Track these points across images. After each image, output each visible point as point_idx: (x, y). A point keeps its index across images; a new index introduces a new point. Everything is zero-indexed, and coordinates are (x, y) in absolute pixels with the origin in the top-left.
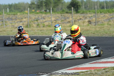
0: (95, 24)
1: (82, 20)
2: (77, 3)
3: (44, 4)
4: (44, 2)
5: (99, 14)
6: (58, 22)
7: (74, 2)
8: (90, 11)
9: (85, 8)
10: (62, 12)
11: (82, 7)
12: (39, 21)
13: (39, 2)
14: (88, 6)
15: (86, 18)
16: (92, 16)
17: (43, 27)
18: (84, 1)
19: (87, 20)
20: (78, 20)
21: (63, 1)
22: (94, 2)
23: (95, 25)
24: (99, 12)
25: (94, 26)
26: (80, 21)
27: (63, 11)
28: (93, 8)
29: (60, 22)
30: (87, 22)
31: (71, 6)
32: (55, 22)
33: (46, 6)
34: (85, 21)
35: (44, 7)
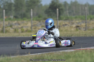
1: (68, 25)
3: (13, 8)
4: (13, 5)
6: (38, 28)
7: (55, 5)
8: (76, 18)
10: (38, 19)
11: (65, 12)
12: (13, 27)
13: (6, 6)
14: (73, 11)
15: (73, 23)
16: (80, 22)
17: (22, 32)
18: (68, 4)
19: (74, 26)
20: (63, 25)
21: (39, 4)
22: (82, 6)
24: (89, 19)
25: (84, 32)
26: (66, 27)
27: (39, 17)
28: (80, 14)
29: (40, 28)
30: (75, 27)
31: (50, 10)
32: (34, 27)
34: (72, 27)
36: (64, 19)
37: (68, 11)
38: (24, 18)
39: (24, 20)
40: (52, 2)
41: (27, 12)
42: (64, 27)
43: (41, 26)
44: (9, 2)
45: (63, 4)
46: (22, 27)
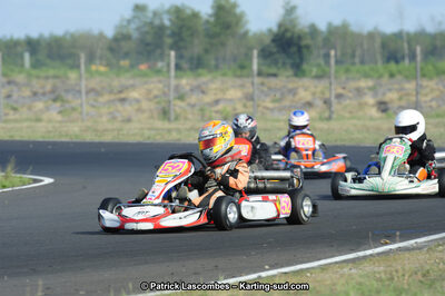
1: (349, 97)
2: (300, 38)
3: (169, 41)
4: (167, 33)
7: (289, 35)
8: (348, 71)
10: (239, 72)
12: (190, 100)
13: (147, 33)
19: (370, 100)
24: (386, 75)
27: (242, 67)
30: (373, 106)
31: (274, 49)
33: (176, 46)
34: (366, 104)
37: (322, 52)
38: (200, 71)
39: (199, 75)
40: (280, 26)
41: (206, 51)
42: (339, 103)
43: (268, 99)
44: (157, 22)
45: (307, 30)
46: (217, 102)
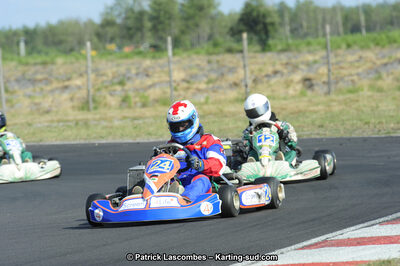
0: (325, 88)
1: (283, 74)
2: (264, 16)
3: (148, 24)
4: (146, 18)
5: (340, 52)
6: (195, 86)
7: (255, 14)
8: (309, 44)
9: (293, 31)
10: (212, 50)
11: (281, 30)
12: (128, 85)
14: (301, 26)
15: (295, 68)
16: (315, 62)
17: (144, 105)
18: (289, 9)
19: (297, 77)
20: (267, 76)
21: (213, 12)
22: (324, 11)
23: (328, 93)
24: (344, 46)
25: (323, 98)
26: (273, 81)
27: (216, 45)
29: (203, 86)
31: (242, 27)
32: (185, 84)
33: (155, 29)
34: (292, 81)
35: (148, 34)
36: (279, 47)
37: (288, 28)
41: (183, 32)
44: (136, 8)
45: (275, 8)
